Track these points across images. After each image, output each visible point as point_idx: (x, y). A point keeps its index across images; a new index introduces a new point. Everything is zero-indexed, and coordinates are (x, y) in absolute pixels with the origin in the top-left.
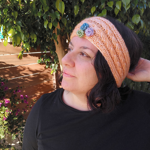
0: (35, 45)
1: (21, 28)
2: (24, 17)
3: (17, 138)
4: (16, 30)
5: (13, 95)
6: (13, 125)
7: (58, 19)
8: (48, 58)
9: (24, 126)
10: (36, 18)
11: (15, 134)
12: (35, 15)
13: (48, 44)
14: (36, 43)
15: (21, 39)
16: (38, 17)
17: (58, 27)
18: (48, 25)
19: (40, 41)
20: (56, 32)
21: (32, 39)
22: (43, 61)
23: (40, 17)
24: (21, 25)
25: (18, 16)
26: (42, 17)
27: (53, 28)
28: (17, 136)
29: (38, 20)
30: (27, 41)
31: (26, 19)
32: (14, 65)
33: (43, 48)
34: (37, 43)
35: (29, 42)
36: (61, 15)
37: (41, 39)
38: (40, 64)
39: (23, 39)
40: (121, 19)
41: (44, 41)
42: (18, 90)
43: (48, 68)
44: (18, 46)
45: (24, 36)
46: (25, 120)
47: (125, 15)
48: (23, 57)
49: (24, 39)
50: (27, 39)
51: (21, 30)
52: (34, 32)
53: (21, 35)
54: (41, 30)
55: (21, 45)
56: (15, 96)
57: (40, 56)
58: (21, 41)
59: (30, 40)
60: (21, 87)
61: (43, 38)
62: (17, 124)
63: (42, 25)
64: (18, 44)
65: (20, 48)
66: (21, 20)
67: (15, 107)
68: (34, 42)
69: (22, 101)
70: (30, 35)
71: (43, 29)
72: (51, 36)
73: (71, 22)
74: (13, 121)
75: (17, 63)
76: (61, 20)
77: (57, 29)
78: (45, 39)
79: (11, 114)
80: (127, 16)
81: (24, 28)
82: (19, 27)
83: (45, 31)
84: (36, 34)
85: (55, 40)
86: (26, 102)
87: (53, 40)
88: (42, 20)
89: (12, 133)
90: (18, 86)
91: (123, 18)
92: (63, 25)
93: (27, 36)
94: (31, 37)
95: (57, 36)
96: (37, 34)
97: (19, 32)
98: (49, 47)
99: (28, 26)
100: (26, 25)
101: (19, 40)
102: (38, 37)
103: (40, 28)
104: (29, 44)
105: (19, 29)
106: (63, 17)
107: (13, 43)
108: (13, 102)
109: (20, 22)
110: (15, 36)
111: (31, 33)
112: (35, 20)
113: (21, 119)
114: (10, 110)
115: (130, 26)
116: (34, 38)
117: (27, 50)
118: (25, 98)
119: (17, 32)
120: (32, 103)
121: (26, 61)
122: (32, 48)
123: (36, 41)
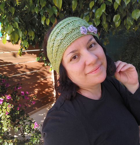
0: (34, 42)
1: (19, 24)
2: (22, 13)
3: (19, 130)
4: (13, 27)
5: (14, 92)
6: (15, 119)
7: (55, 15)
9: (25, 119)
10: (33, 14)
11: (16, 127)
12: (33, 11)
14: (34, 40)
15: (19, 36)
16: (35, 13)
18: (45, 21)
19: (38, 38)
21: (30, 36)
22: (41, 59)
23: (37, 12)
24: (18, 21)
25: (15, 12)
26: (39, 13)
27: (51, 24)
28: (19, 129)
29: (36, 17)
30: (25, 39)
31: (23, 15)
32: (12, 63)
33: (41, 46)
34: (35, 40)
35: (27, 40)
36: (58, 11)
37: (39, 36)
38: (39, 61)
39: (21, 36)
40: (120, 14)
42: (18, 86)
43: (46, 65)
44: (17, 43)
45: (21, 33)
46: (27, 114)
47: (124, 10)
48: (22, 56)
49: (22, 37)
50: (25, 36)
51: (19, 27)
52: (32, 28)
53: (19, 32)
55: (20, 42)
56: (17, 92)
57: (38, 54)
58: (19, 39)
59: (28, 38)
60: (22, 84)
62: (19, 117)
63: (40, 22)
64: (16, 42)
65: (18, 47)
66: (18, 17)
67: (16, 102)
68: (32, 39)
69: (23, 97)
70: (28, 31)
71: (40, 26)
74: (15, 115)
75: (16, 62)
76: (58, 16)
78: (43, 36)
79: (13, 108)
80: (127, 11)
81: (22, 24)
82: (17, 24)
83: (43, 28)
86: (27, 97)
88: (39, 16)
89: (14, 126)
90: (19, 83)
91: (122, 14)
93: (24, 33)
94: (29, 34)
96: (35, 30)
97: (16, 29)
100: (24, 21)
101: (17, 37)
102: (35, 34)
103: (37, 24)
104: (27, 42)
105: (16, 26)
106: (61, 13)
107: (11, 41)
108: (14, 98)
109: (17, 18)
110: (12, 34)
111: (28, 30)
112: (32, 16)
113: (23, 113)
114: (12, 105)
115: (130, 22)
116: (32, 35)
117: (26, 48)
118: (25, 94)
119: (14, 29)
120: (32, 99)
121: (25, 59)
122: (30, 46)
123: (33, 38)
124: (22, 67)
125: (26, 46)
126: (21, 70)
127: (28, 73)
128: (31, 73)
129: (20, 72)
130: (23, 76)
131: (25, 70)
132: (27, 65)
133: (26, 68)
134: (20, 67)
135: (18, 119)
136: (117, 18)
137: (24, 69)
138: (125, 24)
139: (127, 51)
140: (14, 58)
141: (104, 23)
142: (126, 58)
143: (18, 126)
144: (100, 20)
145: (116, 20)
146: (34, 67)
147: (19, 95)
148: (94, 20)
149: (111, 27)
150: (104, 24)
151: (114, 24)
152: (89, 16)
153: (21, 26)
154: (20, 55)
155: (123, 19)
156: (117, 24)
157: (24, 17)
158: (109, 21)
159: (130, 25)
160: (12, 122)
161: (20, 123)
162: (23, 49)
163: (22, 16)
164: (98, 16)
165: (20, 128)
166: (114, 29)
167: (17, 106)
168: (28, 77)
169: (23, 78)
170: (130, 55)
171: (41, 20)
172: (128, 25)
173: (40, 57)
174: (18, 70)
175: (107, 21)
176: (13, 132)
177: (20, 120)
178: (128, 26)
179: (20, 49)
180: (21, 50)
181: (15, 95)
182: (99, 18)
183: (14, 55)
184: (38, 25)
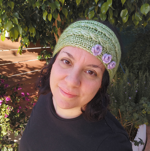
0: (35, 39)
1: (19, 20)
3: (19, 134)
4: (13, 23)
5: (14, 93)
6: (15, 122)
7: (58, 10)
8: (48, 53)
9: (26, 123)
10: (34, 9)
11: (16, 131)
12: (33, 6)
13: (49, 38)
14: (35, 37)
15: (19, 32)
16: (36, 7)
17: (58, 18)
18: (47, 16)
19: (40, 35)
20: (56, 25)
21: (31, 33)
22: (43, 58)
23: (38, 7)
24: (18, 17)
25: (15, 7)
27: (53, 19)
29: (37, 12)
30: (25, 36)
31: (24, 10)
32: (12, 62)
33: (43, 43)
34: (37, 37)
35: (28, 37)
36: (61, 5)
37: (41, 33)
38: (40, 60)
39: (21, 33)
40: (128, 9)
41: (44, 35)
44: (17, 41)
45: (21, 29)
46: (27, 117)
47: (133, 5)
48: (22, 54)
49: (23, 33)
50: (25, 33)
51: (18, 23)
52: (33, 25)
53: (19, 29)
54: (41, 23)
55: (20, 39)
56: (16, 93)
57: (40, 52)
58: (19, 36)
59: (28, 34)
60: (22, 85)
61: (42, 32)
62: (19, 121)
63: (41, 18)
64: (16, 39)
65: (18, 45)
66: (18, 12)
67: (16, 104)
69: (24, 99)
70: (28, 28)
71: (42, 21)
72: (50, 30)
73: (72, 13)
74: (15, 118)
75: (15, 60)
76: (61, 10)
77: (57, 21)
78: (45, 33)
79: (13, 111)
80: (135, 6)
81: (22, 20)
82: (16, 19)
83: (45, 24)
84: (34, 27)
85: (56, 34)
86: (27, 99)
87: (53, 34)
88: (41, 12)
89: (14, 130)
90: (19, 84)
91: (130, 8)
92: (64, 16)
93: (25, 29)
94: (30, 30)
95: (57, 29)
96: (36, 27)
97: (16, 26)
98: (49, 42)
99: (25, 17)
100: (24, 17)
101: (17, 34)
102: (36, 30)
103: (38, 20)
104: (28, 39)
105: (16, 22)
106: (64, 7)
107: (11, 38)
108: (14, 99)
109: (16, 14)
110: (12, 31)
111: (29, 26)
112: (33, 11)
113: (23, 116)
114: (11, 108)
115: (138, 17)
116: (33, 32)
117: (26, 46)
118: (26, 95)
119: (14, 25)
120: (34, 100)
121: (26, 57)
122: (31, 43)
123: (34, 35)
124: (22, 66)
125: (26, 44)
126: (22, 69)
127: (29, 72)
128: (32, 73)
129: (20, 72)
130: (23, 76)
131: (26, 70)
132: (28, 64)
133: (27, 67)
134: (20, 66)
135: (18, 122)
136: (124, 13)
137: (25, 68)
138: (133, 20)
139: (136, 49)
140: (13, 56)
141: (111, 18)
142: (134, 57)
143: (18, 130)
144: (106, 16)
145: (123, 16)
146: (35, 66)
147: (19, 97)
148: (100, 15)
149: (118, 22)
150: (111, 20)
151: (121, 19)
152: (95, 11)
153: (21, 21)
154: (21, 54)
155: (131, 14)
156: (125, 19)
157: (24, 12)
158: (116, 16)
159: (138, 21)
160: (12, 126)
161: (20, 126)
162: (23, 47)
163: (22, 11)
164: (104, 11)
165: (20, 132)
166: (121, 25)
167: (17, 108)
168: (29, 77)
169: (24, 78)
170: (138, 54)
171: (42, 15)
172: (136, 20)
173: (42, 55)
174: (18, 70)
175: (114, 17)
176: (12, 136)
177: (21, 123)
178: (136, 22)
179: (20, 46)
180: (22, 47)
181: (15, 96)
182: (105, 13)
183: (14, 53)
184: (40, 21)
